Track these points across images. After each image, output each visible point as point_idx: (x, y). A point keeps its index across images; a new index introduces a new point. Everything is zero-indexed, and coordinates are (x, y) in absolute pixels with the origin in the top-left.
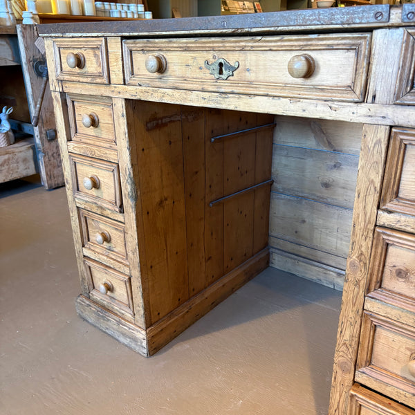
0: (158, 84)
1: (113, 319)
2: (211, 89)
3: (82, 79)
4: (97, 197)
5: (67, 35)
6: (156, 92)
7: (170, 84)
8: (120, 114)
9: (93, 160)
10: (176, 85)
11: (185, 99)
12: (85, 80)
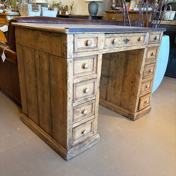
0: (113, 47)
1: (86, 142)
2: (125, 46)
3: (88, 50)
4: (86, 96)
5: (86, 33)
6: (113, 49)
7: (116, 47)
8: (100, 59)
9: (87, 81)
10: (117, 46)
11: (120, 50)
12: (90, 50)
